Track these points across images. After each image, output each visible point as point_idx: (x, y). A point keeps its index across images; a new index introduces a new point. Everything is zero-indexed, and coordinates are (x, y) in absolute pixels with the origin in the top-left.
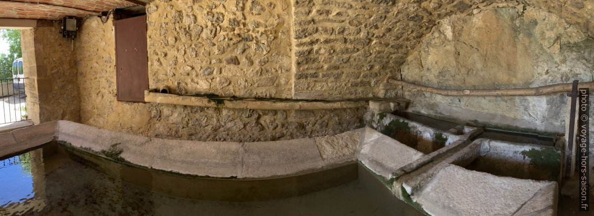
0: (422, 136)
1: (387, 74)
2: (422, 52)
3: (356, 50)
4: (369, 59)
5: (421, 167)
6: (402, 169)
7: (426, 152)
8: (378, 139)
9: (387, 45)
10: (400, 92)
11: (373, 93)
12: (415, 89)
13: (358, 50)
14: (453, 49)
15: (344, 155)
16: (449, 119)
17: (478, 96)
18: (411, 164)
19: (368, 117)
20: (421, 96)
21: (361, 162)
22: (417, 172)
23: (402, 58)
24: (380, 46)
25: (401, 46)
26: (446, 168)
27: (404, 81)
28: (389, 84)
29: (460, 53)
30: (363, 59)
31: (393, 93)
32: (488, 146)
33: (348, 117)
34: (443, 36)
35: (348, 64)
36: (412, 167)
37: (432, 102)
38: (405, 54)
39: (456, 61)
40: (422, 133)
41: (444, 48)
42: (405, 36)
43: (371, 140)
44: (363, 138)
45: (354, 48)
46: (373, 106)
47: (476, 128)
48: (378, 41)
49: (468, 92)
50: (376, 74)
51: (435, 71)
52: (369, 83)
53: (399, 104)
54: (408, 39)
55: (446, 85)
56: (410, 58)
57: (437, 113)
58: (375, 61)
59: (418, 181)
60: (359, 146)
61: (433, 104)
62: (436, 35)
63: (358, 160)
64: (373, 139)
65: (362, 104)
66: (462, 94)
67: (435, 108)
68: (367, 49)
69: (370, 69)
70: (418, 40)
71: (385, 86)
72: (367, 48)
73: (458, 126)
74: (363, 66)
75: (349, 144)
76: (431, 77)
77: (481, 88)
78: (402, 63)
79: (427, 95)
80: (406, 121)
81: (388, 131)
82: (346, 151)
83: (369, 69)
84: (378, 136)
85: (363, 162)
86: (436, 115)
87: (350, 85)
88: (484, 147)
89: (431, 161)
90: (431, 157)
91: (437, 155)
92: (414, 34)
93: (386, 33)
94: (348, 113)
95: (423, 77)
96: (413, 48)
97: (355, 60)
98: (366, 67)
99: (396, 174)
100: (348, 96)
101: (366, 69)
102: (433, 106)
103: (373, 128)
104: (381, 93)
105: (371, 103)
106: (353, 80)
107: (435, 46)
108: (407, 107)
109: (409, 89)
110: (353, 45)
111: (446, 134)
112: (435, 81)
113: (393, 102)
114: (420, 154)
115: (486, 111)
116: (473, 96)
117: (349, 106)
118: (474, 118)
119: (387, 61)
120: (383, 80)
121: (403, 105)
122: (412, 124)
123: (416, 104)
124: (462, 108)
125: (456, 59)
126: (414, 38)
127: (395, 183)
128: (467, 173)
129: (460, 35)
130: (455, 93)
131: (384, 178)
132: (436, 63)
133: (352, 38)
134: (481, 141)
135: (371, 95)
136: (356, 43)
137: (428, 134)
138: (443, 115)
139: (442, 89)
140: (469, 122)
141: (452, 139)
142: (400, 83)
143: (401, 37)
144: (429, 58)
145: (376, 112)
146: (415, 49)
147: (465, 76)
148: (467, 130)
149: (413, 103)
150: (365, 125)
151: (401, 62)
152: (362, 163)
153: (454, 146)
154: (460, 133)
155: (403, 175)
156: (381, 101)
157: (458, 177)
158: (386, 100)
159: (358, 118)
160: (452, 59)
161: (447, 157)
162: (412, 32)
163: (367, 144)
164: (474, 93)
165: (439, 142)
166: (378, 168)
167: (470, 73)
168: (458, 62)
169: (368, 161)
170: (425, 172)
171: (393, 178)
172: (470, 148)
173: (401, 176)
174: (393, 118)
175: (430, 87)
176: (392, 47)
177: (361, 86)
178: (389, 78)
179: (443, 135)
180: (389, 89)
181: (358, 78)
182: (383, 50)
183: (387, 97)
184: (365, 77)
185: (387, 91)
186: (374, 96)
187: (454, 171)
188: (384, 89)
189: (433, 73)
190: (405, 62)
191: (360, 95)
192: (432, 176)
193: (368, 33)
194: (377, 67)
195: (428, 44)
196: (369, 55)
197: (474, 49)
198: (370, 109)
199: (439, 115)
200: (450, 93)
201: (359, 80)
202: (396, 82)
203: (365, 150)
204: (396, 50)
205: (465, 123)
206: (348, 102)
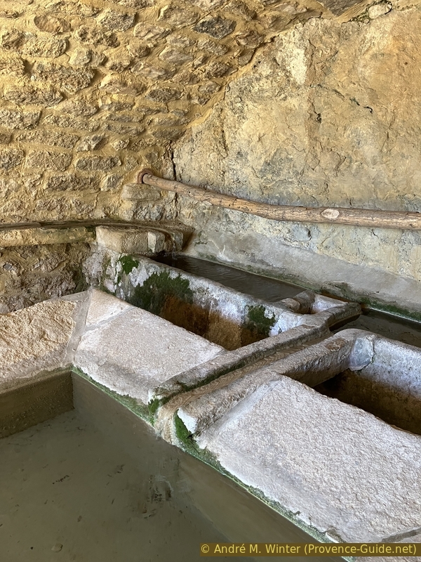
0: (219, 312)
1: (139, 161)
2: (228, 111)
3: (58, 95)
4: (93, 122)
5: (217, 376)
6: (176, 381)
7: (228, 345)
8: (119, 317)
9: (140, 90)
10: (170, 209)
11: (105, 208)
12: (206, 202)
13: (64, 96)
14: (306, 106)
15: (36, 358)
16: (281, 276)
17: (357, 225)
18: (195, 369)
19: (93, 267)
20: (219, 218)
21: (79, 370)
22: (208, 387)
23: (177, 123)
24: (123, 92)
25: (175, 95)
26: (272, 384)
27: (181, 182)
28: (144, 186)
29: (322, 117)
30: (78, 119)
31: (155, 210)
32: (370, 350)
33: (43, 268)
34: (281, 74)
35: (39, 131)
36: (197, 375)
37: (244, 234)
38: (186, 114)
39: (310, 137)
40: (220, 303)
41: (282, 103)
42: (187, 69)
43: (102, 319)
44: (84, 315)
45: (54, 91)
46: (106, 240)
47: (343, 304)
48: (116, 77)
49: (333, 214)
50: (112, 160)
51: (256, 160)
52: (95, 182)
53: (168, 237)
54: (193, 79)
55: (281, 193)
56: (196, 125)
57: (253, 261)
58: (109, 128)
59: (209, 405)
60: (74, 335)
61: (246, 240)
62: (265, 69)
63: (72, 366)
64: (107, 317)
65: (79, 235)
66: (318, 217)
67: (250, 249)
68: (89, 96)
69: (97, 148)
70: (219, 80)
71: (134, 190)
72: (87, 93)
73: (303, 295)
74: (79, 139)
75: (48, 332)
76: (247, 173)
77: (368, 205)
78: (177, 138)
79: (234, 216)
80: (184, 277)
81: (144, 299)
82: (41, 348)
83: (93, 146)
84: (120, 310)
85: (85, 370)
86: (252, 264)
87: (45, 186)
88: (360, 351)
89: (240, 365)
90: (239, 356)
91: (253, 354)
92: (209, 67)
93: (137, 60)
94: (43, 258)
95: (227, 174)
96: (204, 100)
97: (56, 122)
98: (86, 141)
99: (163, 391)
100: (40, 215)
101: (85, 148)
102: (245, 244)
103: (107, 291)
104: (125, 210)
105: (100, 232)
106: (53, 174)
107: (259, 98)
108: (186, 245)
109: (191, 201)
110: (50, 81)
111: (274, 309)
112: (255, 183)
113: (154, 231)
114: (215, 350)
115: (371, 264)
116: (346, 224)
117: (45, 240)
118: (339, 279)
119: (140, 129)
120: (130, 178)
121: (177, 238)
122: (196, 283)
123: (206, 239)
124: (314, 253)
125: (311, 132)
126: (209, 76)
127: (160, 409)
128: (319, 402)
129: (326, 71)
130: (302, 215)
131: (134, 401)
132: (260, 139)
133: (46, 62)
134: (355, 335)
135: (99, 214)
136: (57, 76)
137: (232, 306)
138: (268, 265)
139: (270, 203)
140: (328, 288)
141: (286, 323)
142: (171, 185)
143: (176, 72)
144: (244, 126)
145: (114, 256)
146: (210, 103)
147: (331, 174)
148: (322, 304)
149: (200, 235)
150: (88, 285)
151: (174, 134)
152: (81, 372)
153: (291, 338)
154: (305, 309)
155: (180, 392)
156: (126, 228)
157: (298, 406)
158: (136, 225)
159: (69, 268)
160: (301, 131)
161: (274, 361)
162: (205, 60)
163: (92, 328)
164: (350, 218)
165: (256, 328)
166: (120, 379)
167: (341, 167)
168: (316, 139)
169: (97, 367)
170: (226, 387)
171: (156, 400)
172: (329, 347)
173: (174, 395)
174: (156, 269)
175: (241, 198)
176: (153, 94)
177: (74, 190)
178: (145, 172)
179: (266, 312)
180: (145, 200)
181: (66, 168)
182: (129, 100)
183: (140, 218)
184: (84, 168)
185: (139, 204)
186: (107, 215)
187: (290, 391)
188: (132, 200)
189: (251, 163)
190: (183, 134)
191: (74, 212)
192: (241, 397)
193: (90, 53)
194: (114, 144)
195: (243, 93)
196: (93, 110)
197: (360, 108)
198: (99, 249)
199: (258, 265)
200: (288, 215)
201: (68, 173)
202: (160, 183)
203: (90, 341)
204: (163, 105)
205: (318, 289)
206: (41, 230)
